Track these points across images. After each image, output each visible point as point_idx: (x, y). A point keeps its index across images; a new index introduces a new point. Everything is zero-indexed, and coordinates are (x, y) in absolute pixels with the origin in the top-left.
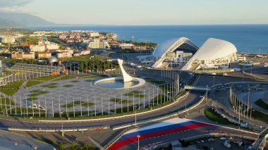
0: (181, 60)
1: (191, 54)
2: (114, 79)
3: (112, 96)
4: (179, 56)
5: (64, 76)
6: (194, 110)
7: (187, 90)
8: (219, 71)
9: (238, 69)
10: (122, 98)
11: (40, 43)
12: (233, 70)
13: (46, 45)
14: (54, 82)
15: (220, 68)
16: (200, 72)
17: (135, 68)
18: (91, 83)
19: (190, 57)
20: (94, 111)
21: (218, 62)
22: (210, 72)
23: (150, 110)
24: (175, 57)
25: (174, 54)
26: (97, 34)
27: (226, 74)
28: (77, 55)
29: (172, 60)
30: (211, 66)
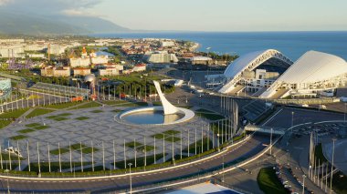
0: (262, 83)
1: (277, 74)
2: (152, 109)
3: (131, 137)
4: (260, 77)
5: (89, 102)
6: (242, 169)
7: (248, 132)
8: (315, 101)
10: (145, 141)
12: (338, 100)
14: (68, 112)
15: (319, 96)
16: (285, 102)
17: (193, 92)
18: (116, 115)
19: (275, 79)
20: (90, 163)
21: (318, 87)
22: (300, 102)
23: (172, 164)
24: (254, 79)
25: (253, 73)
26: (171, 44)
27: (324, 107)
28: (126, 72)
29: (249, 82)
30: (307, 92)
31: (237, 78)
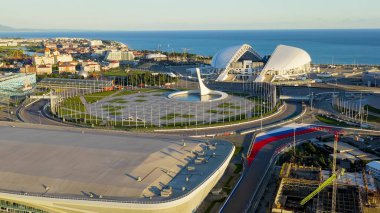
0: (250, 71)
1: (262, 64)
4: (247, 66)
9: (319, 80)
11: (47, 53)
12: (314, 81)
13: (55, 57)
18: (165, 97)
19: (261, 68)
21: (293, 73)
24: (242, 68)
25: (241, 63)
29: (238, 71)
30: (287, 77)
31: (228, 68)
